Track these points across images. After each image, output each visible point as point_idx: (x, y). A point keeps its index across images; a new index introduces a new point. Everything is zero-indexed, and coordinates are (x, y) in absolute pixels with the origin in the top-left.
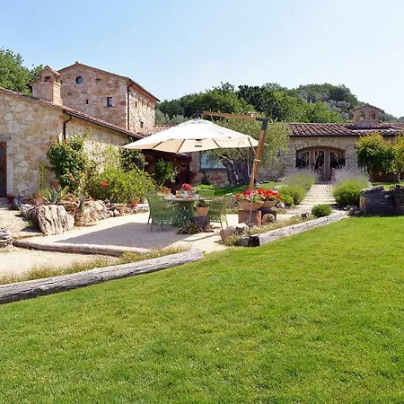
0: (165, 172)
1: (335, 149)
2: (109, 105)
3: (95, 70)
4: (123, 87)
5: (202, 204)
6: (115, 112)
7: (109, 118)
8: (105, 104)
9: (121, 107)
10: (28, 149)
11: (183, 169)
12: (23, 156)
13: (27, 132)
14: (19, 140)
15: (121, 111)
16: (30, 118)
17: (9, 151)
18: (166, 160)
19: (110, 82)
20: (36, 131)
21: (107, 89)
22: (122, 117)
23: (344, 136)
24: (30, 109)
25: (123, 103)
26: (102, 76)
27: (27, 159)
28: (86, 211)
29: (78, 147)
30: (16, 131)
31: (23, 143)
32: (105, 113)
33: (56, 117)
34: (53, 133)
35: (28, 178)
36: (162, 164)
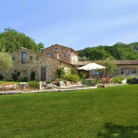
0: (82, 75)
1: (133, 68)
2: (65, 56)
3: (62, 46)
4: (69, 51)
5: (93, 81)
6: (67, 58)
7: (65, 60)
8: (64, 56)
9: (69, 57)
10: (51, 69)
11: (87, 74)
12: (50, 71)
13: (51, 65)
14: (49, 67)
15: (69, 58)
16: (52, 62)
17: (47, 70)
18: (83, 72)
19: (66, 49)
20: (53, 65)
21: (65, 51)
22: (69, 60)
23: (136, 64)
24: (52, 60)
25: (69, 56)
26: (63, 48)
27: (51, 71)
28: (67, 83)
29: (63, 69)
30: (49, 65)
31: (50, 68)
32: (64, 58)
33: (58, 62)
34: (58, 66)
35: (51, 76)
36: (81, 73)
